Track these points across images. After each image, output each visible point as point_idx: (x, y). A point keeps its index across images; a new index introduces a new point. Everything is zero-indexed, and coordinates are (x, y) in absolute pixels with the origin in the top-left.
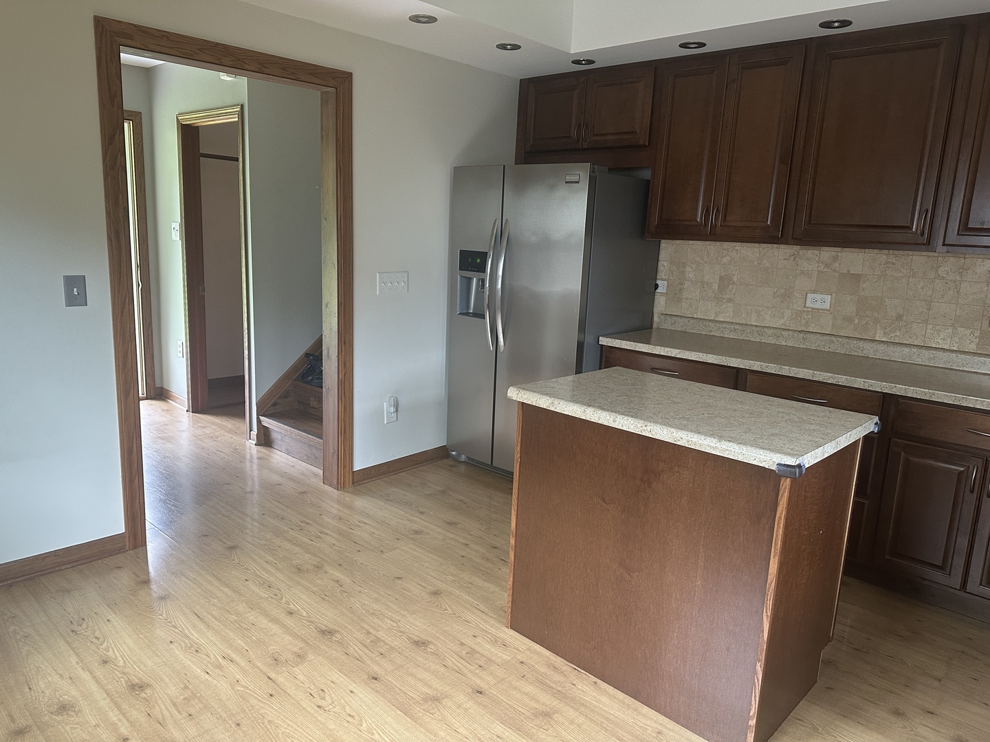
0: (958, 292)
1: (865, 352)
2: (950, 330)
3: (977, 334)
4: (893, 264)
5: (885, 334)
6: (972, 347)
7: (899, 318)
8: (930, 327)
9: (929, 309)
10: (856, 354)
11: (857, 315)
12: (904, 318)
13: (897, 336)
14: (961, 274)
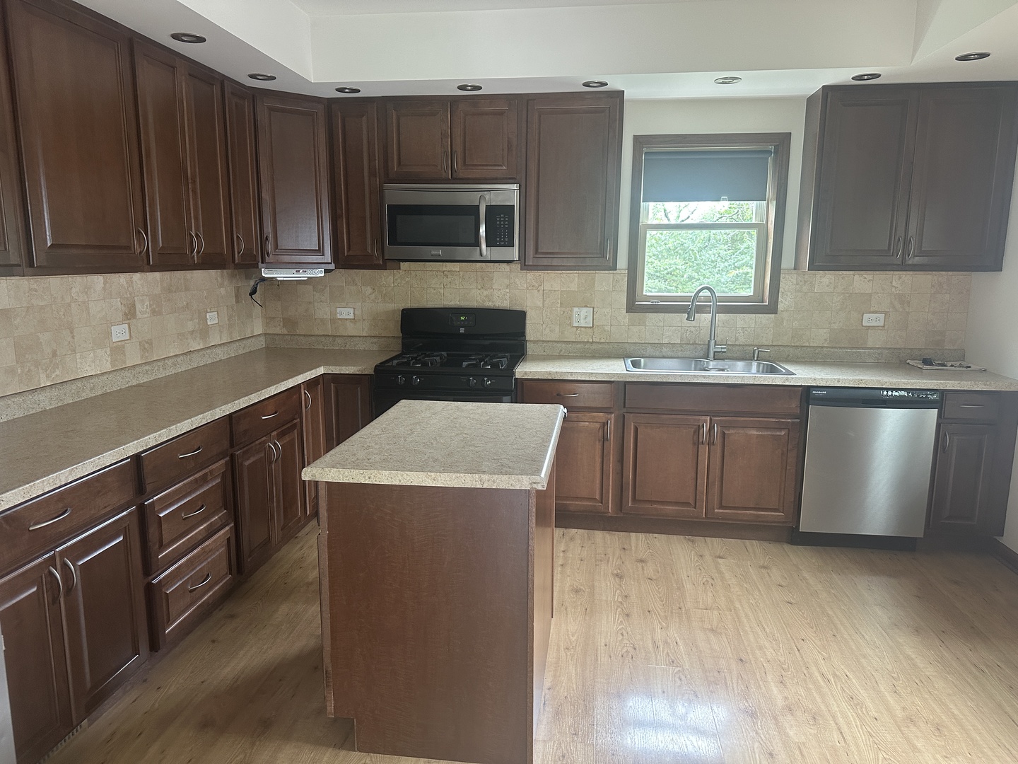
0: (89, 313)
1: (42, 405)
2: (92, 355)
3: (108, 350)
4: (36, 291)
5: (48, 376)
6: (108, 367)
7: (54, 354)
8: (78, 356)
9: (73, 337)
10: (34, 411)
11: (17, 363)
12: (58, 353)
13: (59, 375)
14: (87, 293)
